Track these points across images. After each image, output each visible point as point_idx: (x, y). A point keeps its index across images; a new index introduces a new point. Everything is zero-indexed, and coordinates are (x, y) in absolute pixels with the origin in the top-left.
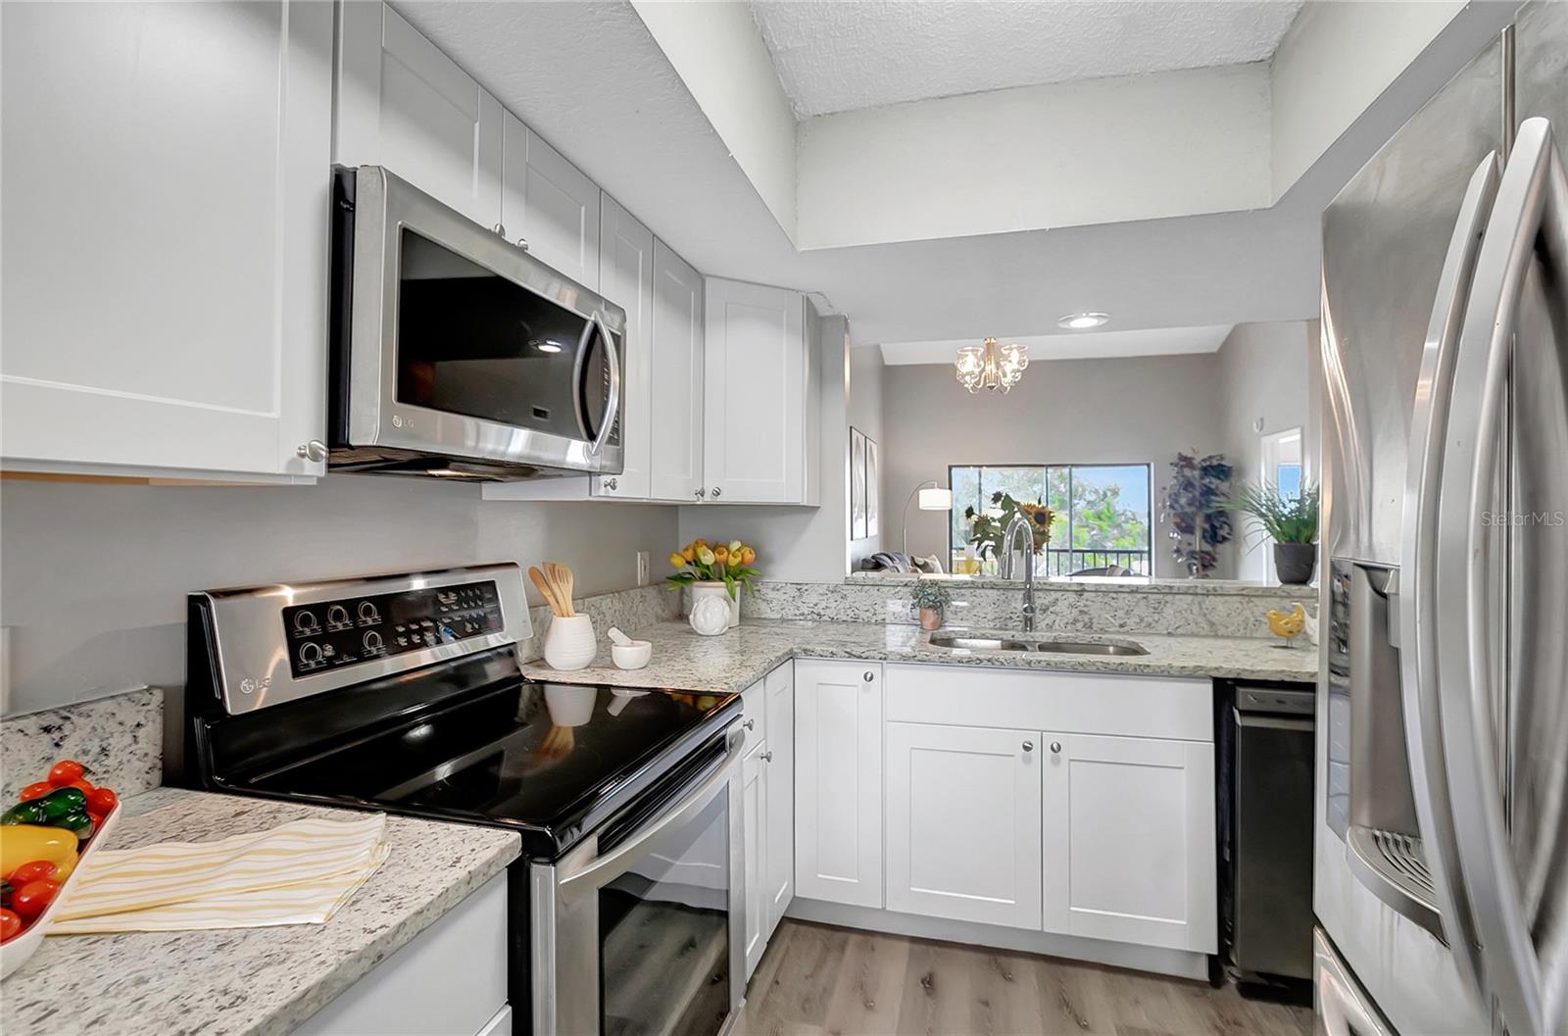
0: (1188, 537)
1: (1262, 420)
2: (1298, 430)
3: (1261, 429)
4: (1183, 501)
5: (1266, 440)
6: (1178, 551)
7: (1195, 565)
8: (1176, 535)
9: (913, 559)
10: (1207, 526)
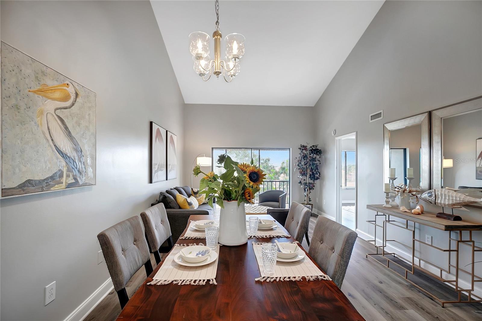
0: (304, 177)
1: (335, 130)
2: (355, 133)
3: (335, 134)
4: (303, 163)
5: (337, 138)
6: (300, 182)
7: (307, 188)
8: (300, 177)
9: (192, 189)
10: (311, 173)
